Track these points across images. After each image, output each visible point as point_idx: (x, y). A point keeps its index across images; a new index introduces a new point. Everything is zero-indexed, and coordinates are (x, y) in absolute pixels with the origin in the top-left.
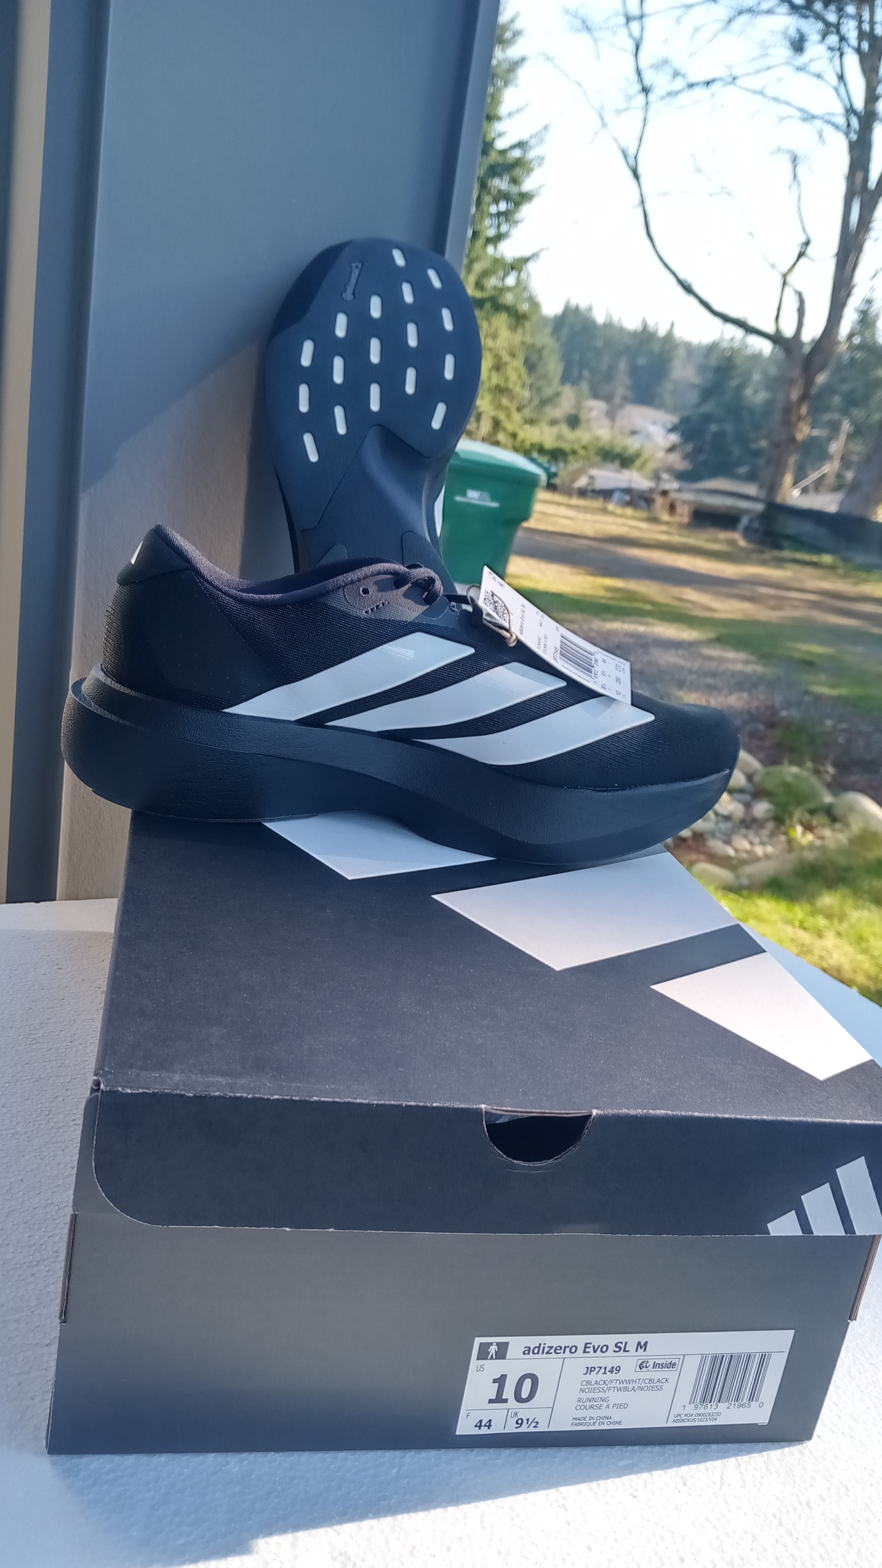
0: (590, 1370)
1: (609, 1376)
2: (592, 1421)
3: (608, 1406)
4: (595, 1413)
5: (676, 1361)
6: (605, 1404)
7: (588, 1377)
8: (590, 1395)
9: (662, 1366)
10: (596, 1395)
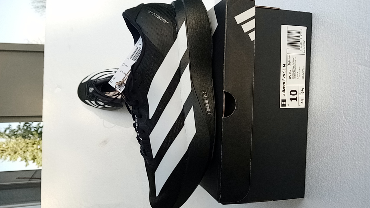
0: (290, 77)
1: (292, 73)
2: (303, 74)
3: (299, 71)
4: (301, 74)
5: (288, 55)
6: (299, 72)
7: (291, 78)
8: (296, 76)
9: (289, 59)
10: (296, 75)
